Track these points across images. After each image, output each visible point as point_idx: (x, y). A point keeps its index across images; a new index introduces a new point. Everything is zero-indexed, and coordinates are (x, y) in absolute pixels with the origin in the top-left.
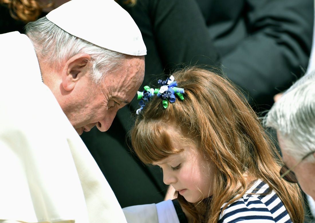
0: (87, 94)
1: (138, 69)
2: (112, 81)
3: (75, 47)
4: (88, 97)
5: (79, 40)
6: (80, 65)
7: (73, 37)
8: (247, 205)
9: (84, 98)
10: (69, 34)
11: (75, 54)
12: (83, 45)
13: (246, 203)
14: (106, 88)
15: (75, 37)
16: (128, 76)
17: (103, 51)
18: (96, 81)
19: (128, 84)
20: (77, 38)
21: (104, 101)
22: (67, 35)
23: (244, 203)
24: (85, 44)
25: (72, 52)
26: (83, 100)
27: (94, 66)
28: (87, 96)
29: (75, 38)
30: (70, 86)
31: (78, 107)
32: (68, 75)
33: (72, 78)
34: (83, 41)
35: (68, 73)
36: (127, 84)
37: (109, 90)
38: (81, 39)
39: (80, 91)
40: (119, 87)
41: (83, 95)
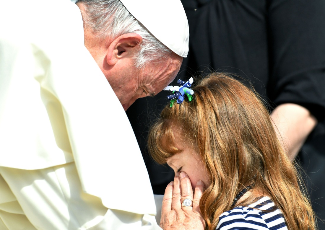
0: (124, 74)
1: (176, 68)
2: (151, 71)
3: (131, 27)
4: (125, 78)
5: (136, 21)
6: (129, 44)
7: (132, 17)
8: (246, 217)
9: (121, 78)
10: (129, 13)
11: (128, 32)
12: (139, 27)
13: (245, 215)
14: (142, 75)
15: (134, 17)
16: (166, 71)
17: (155, 41)
18: (138, 66)
19: (163, 78)
20: (135, 19)
21: (136, 86)
22: (127, 13)
23: (243, 215)
24: (140, 28)
25: (126, 30)
26: (120, 79)
27: (142, 50)
28: (124, 76)
29: (134, 19)
30: (113, 61)
31: (113, 85)
32: (115, 49)
33: (117, 54)
34: (140, 24)
35: (116, 47)
36: (161, 79)
37: (145, 78)
38: (139, 22)
39: (120, 70)
40: (154, 79)
41: (121, 75)
